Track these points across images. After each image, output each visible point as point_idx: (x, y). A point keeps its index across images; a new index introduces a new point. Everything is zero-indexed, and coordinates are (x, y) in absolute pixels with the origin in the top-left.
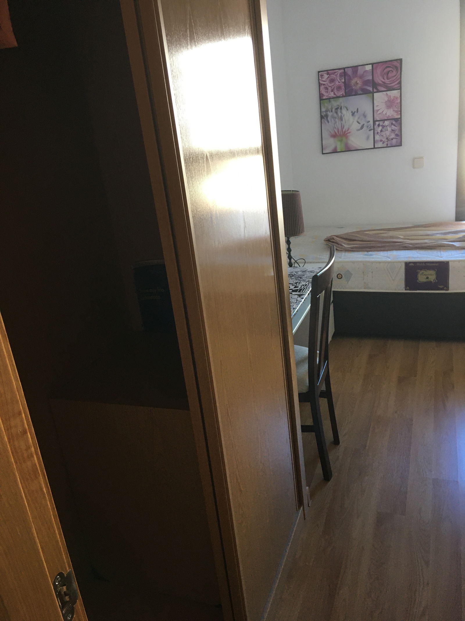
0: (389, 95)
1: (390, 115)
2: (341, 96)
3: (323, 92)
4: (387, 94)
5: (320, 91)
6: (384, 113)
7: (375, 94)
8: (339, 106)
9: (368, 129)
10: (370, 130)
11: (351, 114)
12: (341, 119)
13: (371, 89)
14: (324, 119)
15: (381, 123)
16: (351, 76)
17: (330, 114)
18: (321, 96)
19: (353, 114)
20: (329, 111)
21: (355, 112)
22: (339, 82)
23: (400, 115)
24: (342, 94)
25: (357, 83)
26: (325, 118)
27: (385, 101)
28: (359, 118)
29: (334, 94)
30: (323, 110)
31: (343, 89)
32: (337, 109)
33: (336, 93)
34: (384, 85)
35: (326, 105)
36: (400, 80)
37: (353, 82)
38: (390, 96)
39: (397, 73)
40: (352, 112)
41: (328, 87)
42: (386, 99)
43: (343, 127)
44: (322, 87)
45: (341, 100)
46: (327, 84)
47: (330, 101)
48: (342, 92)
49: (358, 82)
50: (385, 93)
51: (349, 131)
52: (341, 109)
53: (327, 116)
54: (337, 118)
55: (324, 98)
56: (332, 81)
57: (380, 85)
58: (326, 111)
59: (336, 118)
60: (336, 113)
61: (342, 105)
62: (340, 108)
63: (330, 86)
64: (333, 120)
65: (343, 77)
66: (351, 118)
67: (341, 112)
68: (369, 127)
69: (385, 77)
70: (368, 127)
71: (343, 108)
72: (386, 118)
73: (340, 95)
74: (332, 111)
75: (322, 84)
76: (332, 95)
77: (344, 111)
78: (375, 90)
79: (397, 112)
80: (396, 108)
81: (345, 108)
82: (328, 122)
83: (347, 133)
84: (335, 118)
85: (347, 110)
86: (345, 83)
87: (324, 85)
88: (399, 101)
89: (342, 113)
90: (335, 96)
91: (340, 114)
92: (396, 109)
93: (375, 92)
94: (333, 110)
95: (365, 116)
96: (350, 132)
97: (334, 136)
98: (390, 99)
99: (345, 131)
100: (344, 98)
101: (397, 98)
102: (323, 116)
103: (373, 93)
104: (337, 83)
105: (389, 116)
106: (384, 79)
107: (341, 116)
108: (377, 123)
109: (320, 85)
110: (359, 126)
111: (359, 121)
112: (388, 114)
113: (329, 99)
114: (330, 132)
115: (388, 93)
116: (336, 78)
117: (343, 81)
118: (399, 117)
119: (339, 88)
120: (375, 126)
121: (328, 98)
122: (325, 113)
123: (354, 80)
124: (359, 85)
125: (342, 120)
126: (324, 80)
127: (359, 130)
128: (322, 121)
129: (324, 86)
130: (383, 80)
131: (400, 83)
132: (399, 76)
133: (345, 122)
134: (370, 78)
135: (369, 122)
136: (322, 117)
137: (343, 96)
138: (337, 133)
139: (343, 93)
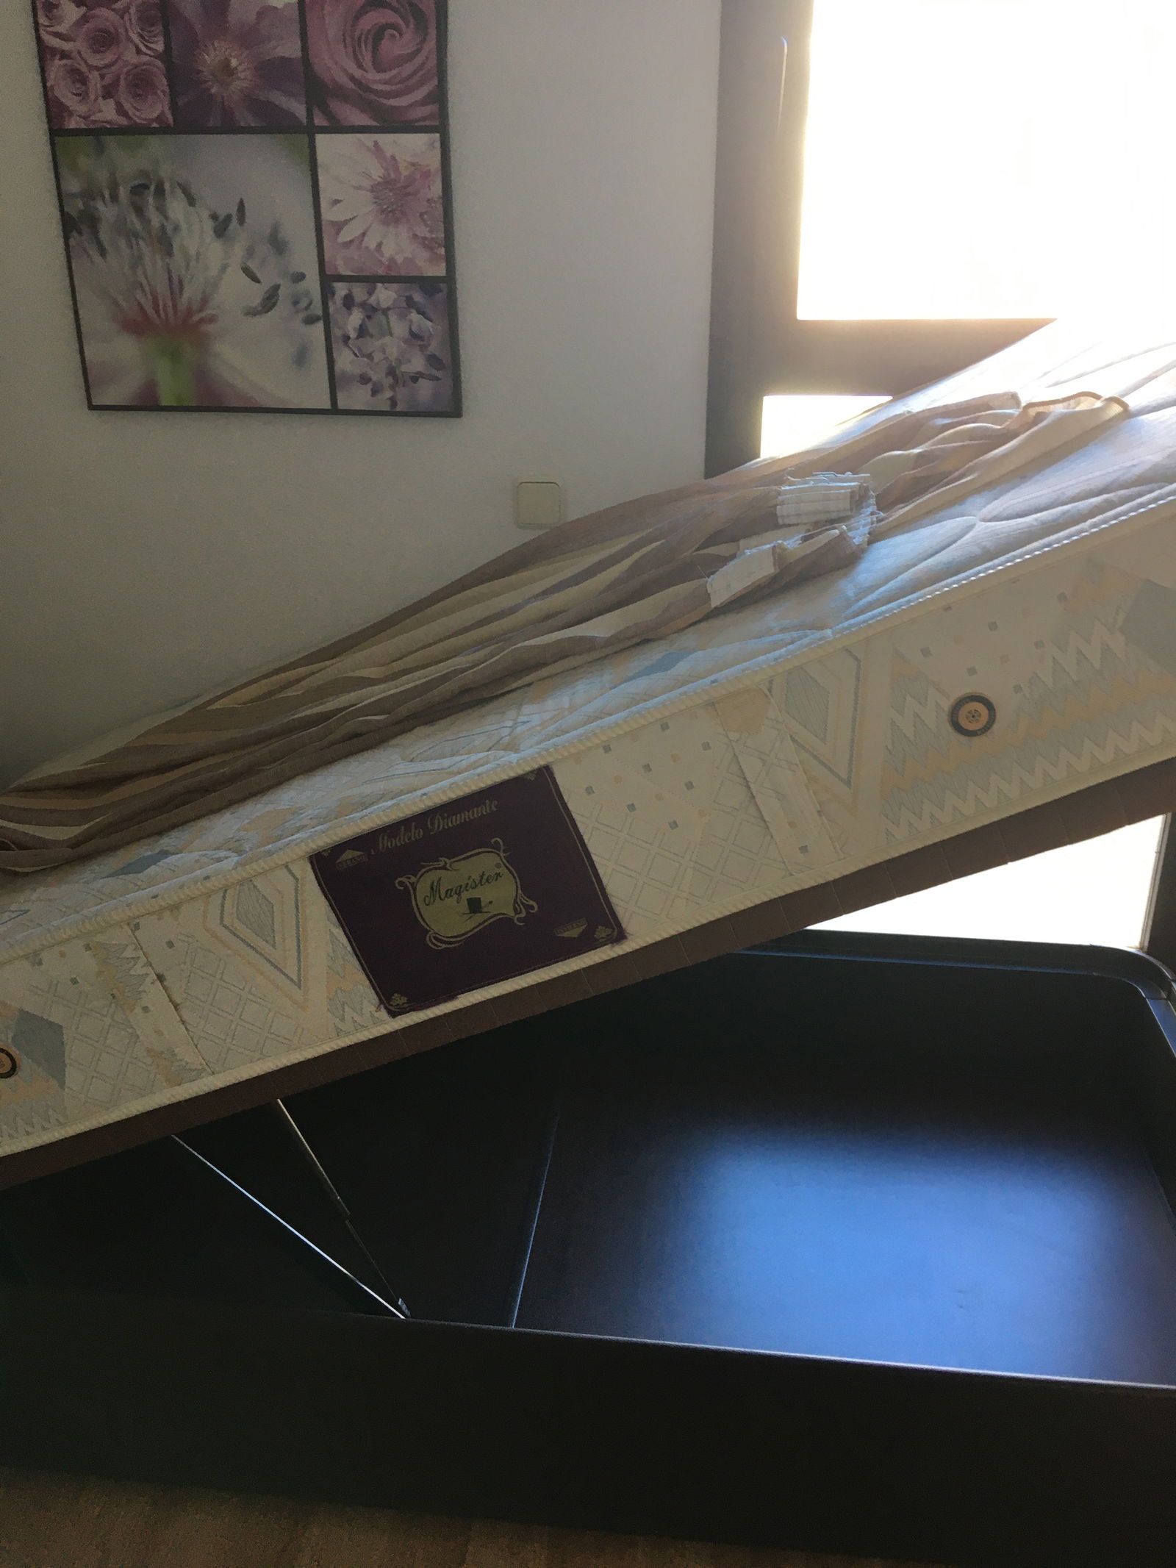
0: (388, 155)
1: (400, 259)
2: (155, 125)
3: (65, 94)
4: (376, 143)
5: (48, 84)
6: (371, 242)
7: (321, 139)
8: (144, 173)
9: (297, 312)
10: (310, 321)
11: (209, 225)
12: (164, 243)
13: (300, 110)
14: (80, 233)
15: (359, 292)
16: (198, 28)
17: (106, 212)
18: (54, 112)
19: (222, 228)
20: (103, 197)
21: (229, 218)
22: (139, 52)
23: (444, 265)
24: (158, 119)
25: (227, 69)
26: (85, 228)
27: (367, 183)
28: (250, 252)
29: (121, 110)
30: (73, 186)
31: (163, 92)
32: (139, 190)
33: (127, 106)
34: (363, 97)
35: (84, 162)
36: (435, 82)
37: (210, 58)
38: (393, 158)
39: (423, 41)
40: (214, 217)
41: (84, 69)
42: (377, 172)
43: (176, 286)
44: (56, 65)
45: (156, 145)
46: (79, 53)
47: (100, 149)
48: (156, 108)
49: (234, 62)
50: (368, 139)
51: (208, 312)
52: (160, 192)
53: (92, 221)
54: (143, 239)
55: (72, 124)
56: (104, 40)
57: (340, 93)
58: (90, 194)
59: (136, 236)
60: (139, 211)
61: (165, 171)
62: (152, 188)
63: (97, 68)
64: (122, 243)
65: (159, 28)
66: (215, 249)
67: (162, 210)
68: (303, 304)
69: (367, 60)
70: (296, 303)
71: (167, 186)
72: (381, 272)
73: (152, 120)
74: (114, 198)
75: (55, 51)
76: (107, 112)
77: (177, 208)
78: (319, 120)
79: (427, 244)
80: (427, 225)
81: (179, 191)
82: (103, 252)
83: (202, 321)
84: (132, 236)
85: (191, 201)
86: (166, 56)
87: (64, 55)
88: (437, 189)
89: (167, 218)
90: (123, 121)
91: (156, 220)
92: (423, 231)
93: (324, 130)
94: (123, 192)
95: (278, 244)
96: (212, 319)
97: (137, 325)
98: (393, 176)
99: (190, 313)
100: (169, 138)
101: (427, 175)
102: (70, 216)
103: (311, 131)
104: (131, 57)
105: (392, 260)
106: (360, 66)
107: (163, 227)
108: (341, 289)
109: (44, 53)
110: (255, 295)
111: (252, 265)
112: (388, 251)
113: (98, 133)
114: (116, 304)
115: (385, 140)
116: (121, 30)
117: (160, 47)
118: (441, 271)
119: (140, 83)
120: (330, 304)
121: (92, 126)
122: (81, 206)
123: (212, 55)
124: (239, 78)
125: (169, 253)
126: (62, 28)
127: (252, 313)
128: (72, 242)
129: (64, 62)
130: (358, 73)
131: (439, 97)
132: (433, 62)
133: (188, 266)
134: (291, 49)
135: (300, 277)
136: (69, 225)
137: (164, 129)
138: (150, 311)
139: (163, 112)
